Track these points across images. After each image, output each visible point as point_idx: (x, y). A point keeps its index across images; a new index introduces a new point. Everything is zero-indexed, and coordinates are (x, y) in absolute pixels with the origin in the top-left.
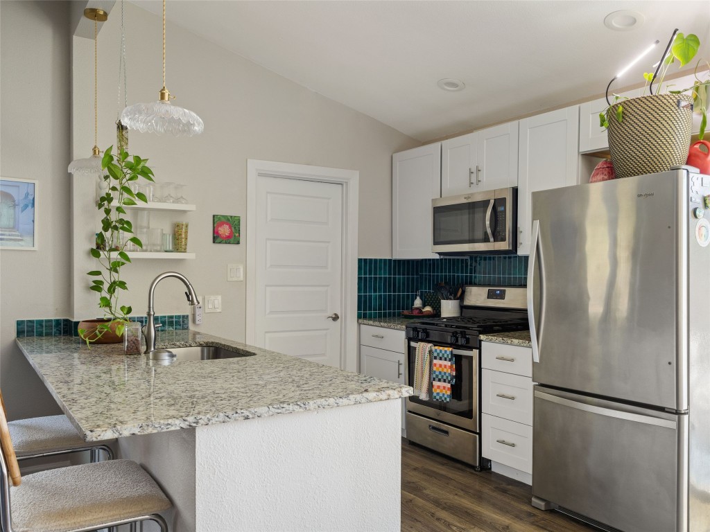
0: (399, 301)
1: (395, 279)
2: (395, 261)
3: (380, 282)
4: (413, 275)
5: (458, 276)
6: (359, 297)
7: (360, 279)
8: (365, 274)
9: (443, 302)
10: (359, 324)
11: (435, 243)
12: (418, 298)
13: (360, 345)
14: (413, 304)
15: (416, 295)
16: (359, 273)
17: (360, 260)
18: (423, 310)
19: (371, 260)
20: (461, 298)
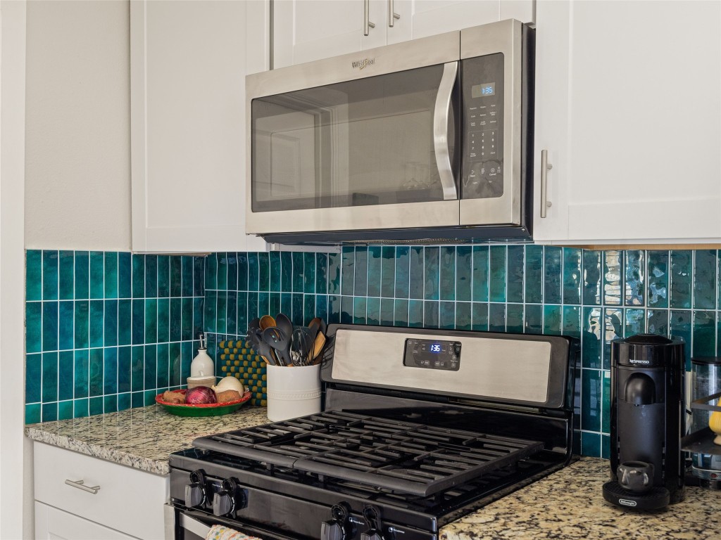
0: (151, 365)
1: (139, 305)
2: (139, 257)
3: (96, 317)
4: (188, 293)
5: (310, 300)
6: (31, 363)
7: (32, 309)
8: (49, 293)
9: (274, 372)
10: (30, 441)
11: (257, 206)
12: (202, 353)
13: (34, 500)
14: (188, 373)
15: (197, 346)
16: (31, 290)
17: (32, 256)
18: (217, 389)
19: (67, 256)
20: (324, 360)
